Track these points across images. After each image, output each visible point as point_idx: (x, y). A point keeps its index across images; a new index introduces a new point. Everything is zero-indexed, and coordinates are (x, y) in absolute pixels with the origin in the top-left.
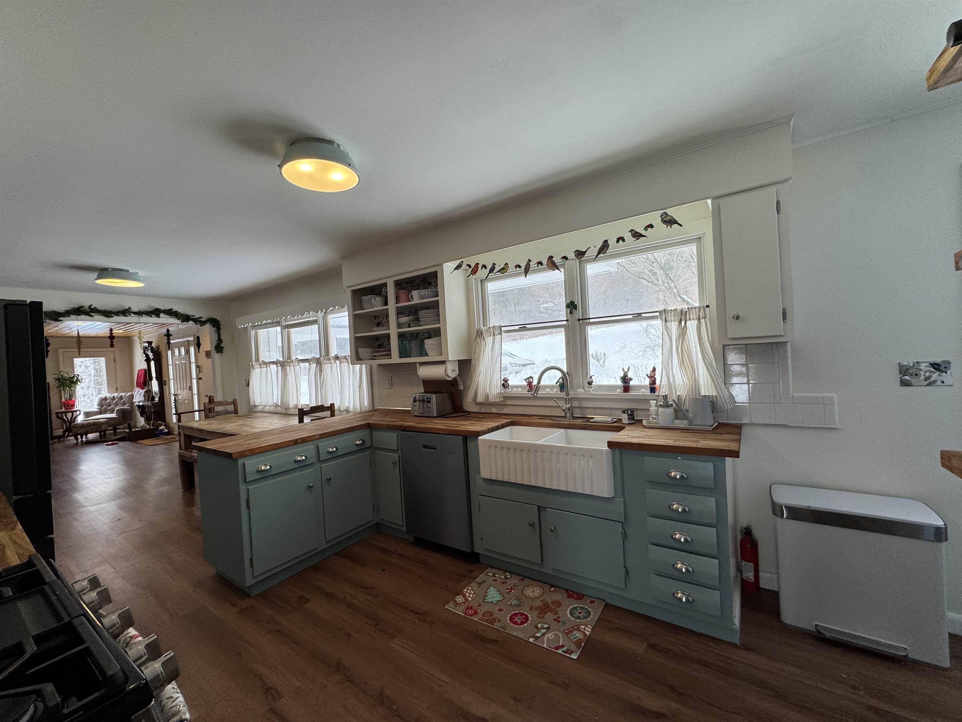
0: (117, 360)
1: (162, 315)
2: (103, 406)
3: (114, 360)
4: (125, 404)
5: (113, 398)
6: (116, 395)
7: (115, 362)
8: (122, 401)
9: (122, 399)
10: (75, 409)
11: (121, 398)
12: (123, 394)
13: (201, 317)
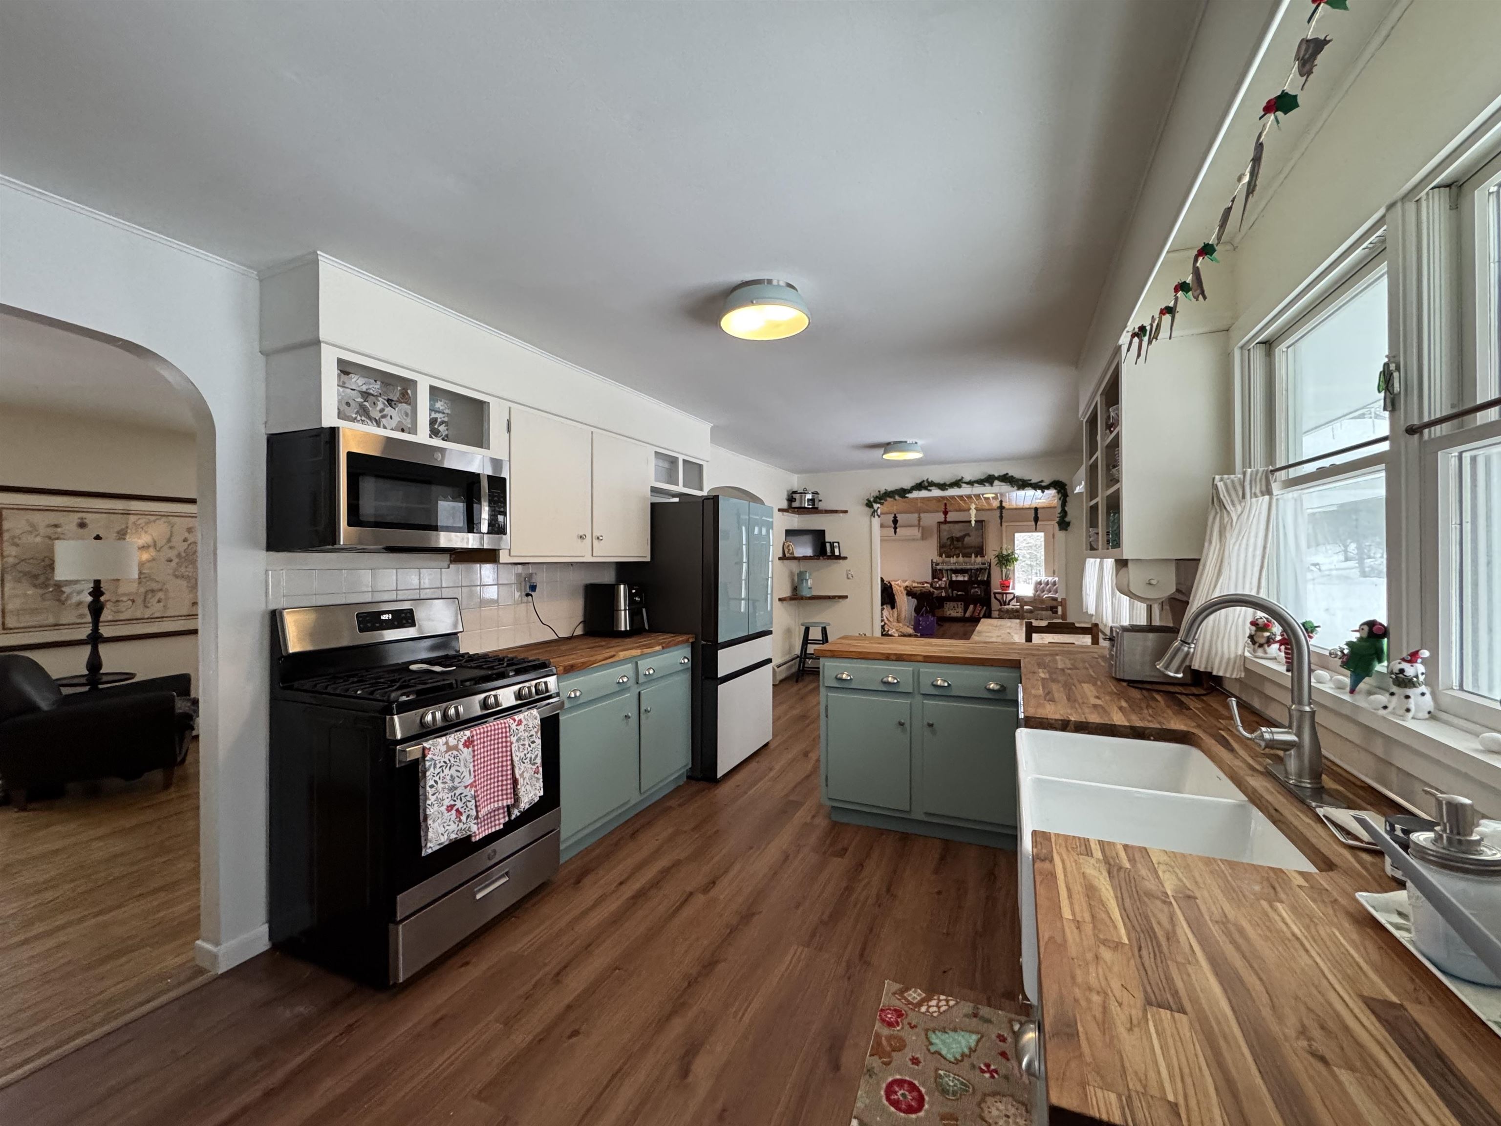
1: (996, 482)
2: (1037, 591)
6: (1050, 579)
11: (1055, 584)
13: (1042, 481)
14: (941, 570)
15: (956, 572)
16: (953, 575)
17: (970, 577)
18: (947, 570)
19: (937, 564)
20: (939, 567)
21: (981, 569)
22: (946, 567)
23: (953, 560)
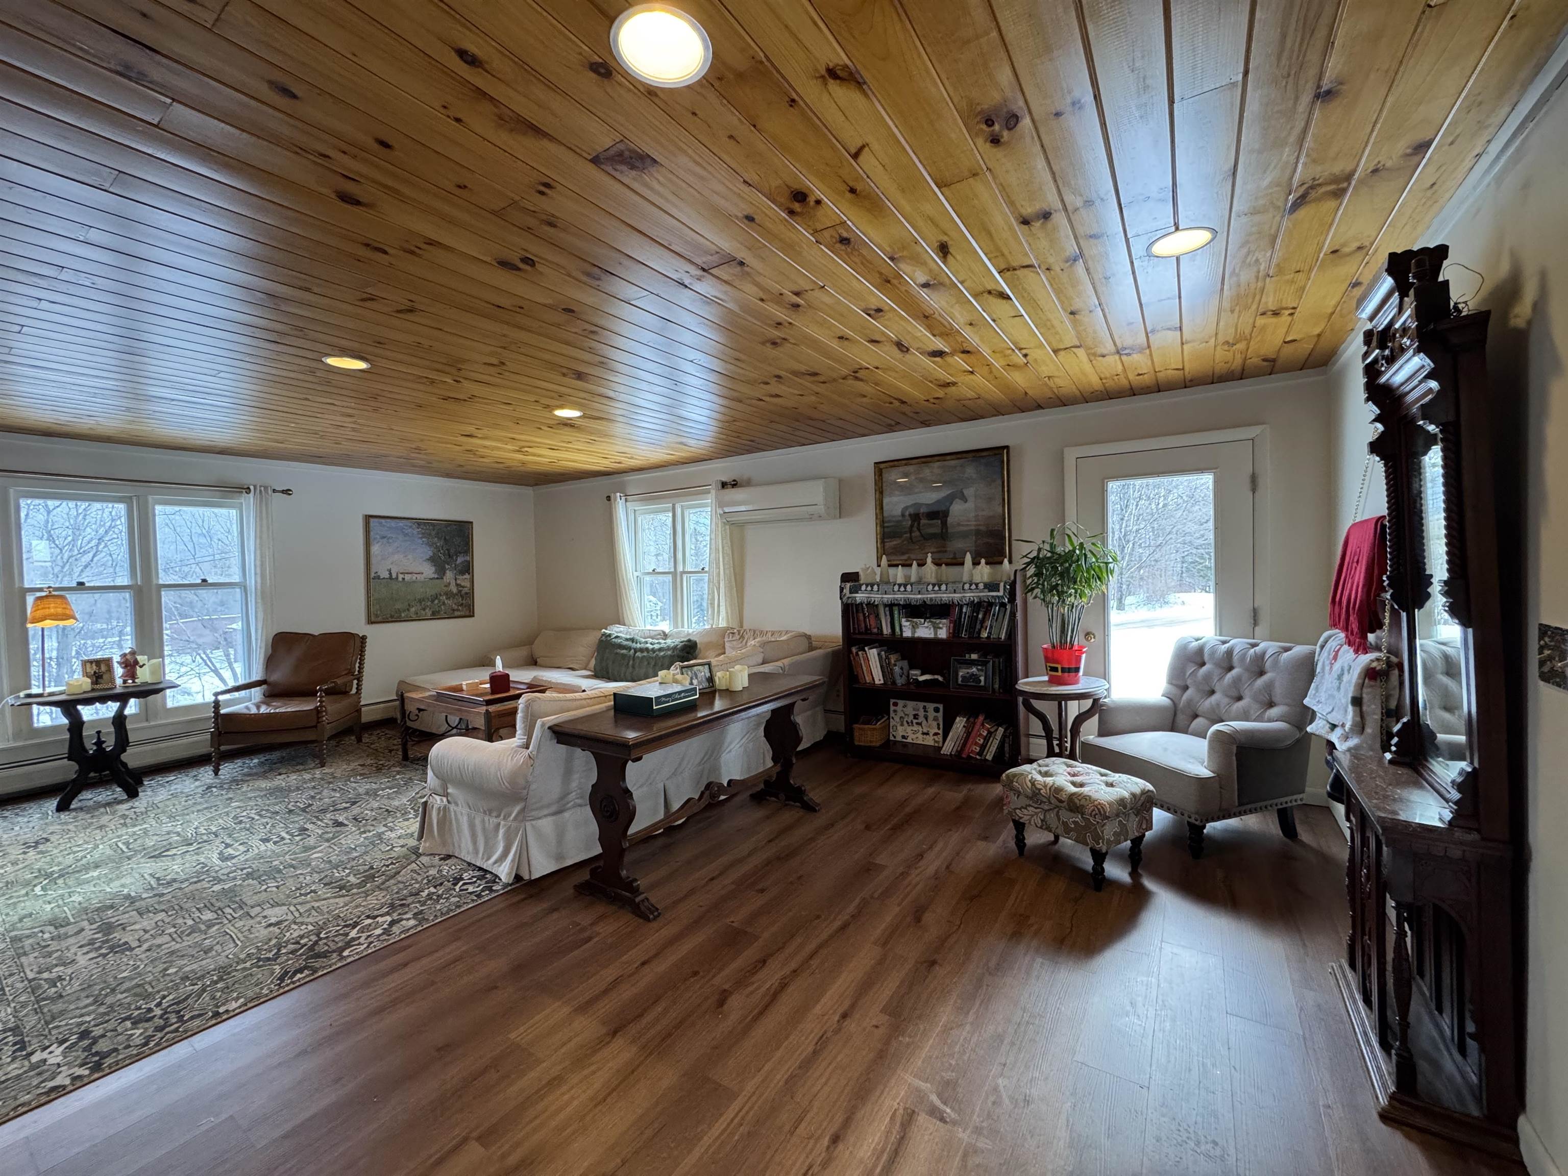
0: (1267, 482)
2: (1186, 688)
3: (1254, 481)
4: (1271, 705)
5: (1227, 663)
6: (1238, 643)
7: (1254, 490)
8: (1260, 682)
9: (1262, 673)
10: (1083, 684)
11: (1258, 668)
12: (1269, 647)
14: (869, 606)
16: (906, 622)
17: (956, 628)
20: (866, 597)
22: (885, 597)
23: (912, 574)
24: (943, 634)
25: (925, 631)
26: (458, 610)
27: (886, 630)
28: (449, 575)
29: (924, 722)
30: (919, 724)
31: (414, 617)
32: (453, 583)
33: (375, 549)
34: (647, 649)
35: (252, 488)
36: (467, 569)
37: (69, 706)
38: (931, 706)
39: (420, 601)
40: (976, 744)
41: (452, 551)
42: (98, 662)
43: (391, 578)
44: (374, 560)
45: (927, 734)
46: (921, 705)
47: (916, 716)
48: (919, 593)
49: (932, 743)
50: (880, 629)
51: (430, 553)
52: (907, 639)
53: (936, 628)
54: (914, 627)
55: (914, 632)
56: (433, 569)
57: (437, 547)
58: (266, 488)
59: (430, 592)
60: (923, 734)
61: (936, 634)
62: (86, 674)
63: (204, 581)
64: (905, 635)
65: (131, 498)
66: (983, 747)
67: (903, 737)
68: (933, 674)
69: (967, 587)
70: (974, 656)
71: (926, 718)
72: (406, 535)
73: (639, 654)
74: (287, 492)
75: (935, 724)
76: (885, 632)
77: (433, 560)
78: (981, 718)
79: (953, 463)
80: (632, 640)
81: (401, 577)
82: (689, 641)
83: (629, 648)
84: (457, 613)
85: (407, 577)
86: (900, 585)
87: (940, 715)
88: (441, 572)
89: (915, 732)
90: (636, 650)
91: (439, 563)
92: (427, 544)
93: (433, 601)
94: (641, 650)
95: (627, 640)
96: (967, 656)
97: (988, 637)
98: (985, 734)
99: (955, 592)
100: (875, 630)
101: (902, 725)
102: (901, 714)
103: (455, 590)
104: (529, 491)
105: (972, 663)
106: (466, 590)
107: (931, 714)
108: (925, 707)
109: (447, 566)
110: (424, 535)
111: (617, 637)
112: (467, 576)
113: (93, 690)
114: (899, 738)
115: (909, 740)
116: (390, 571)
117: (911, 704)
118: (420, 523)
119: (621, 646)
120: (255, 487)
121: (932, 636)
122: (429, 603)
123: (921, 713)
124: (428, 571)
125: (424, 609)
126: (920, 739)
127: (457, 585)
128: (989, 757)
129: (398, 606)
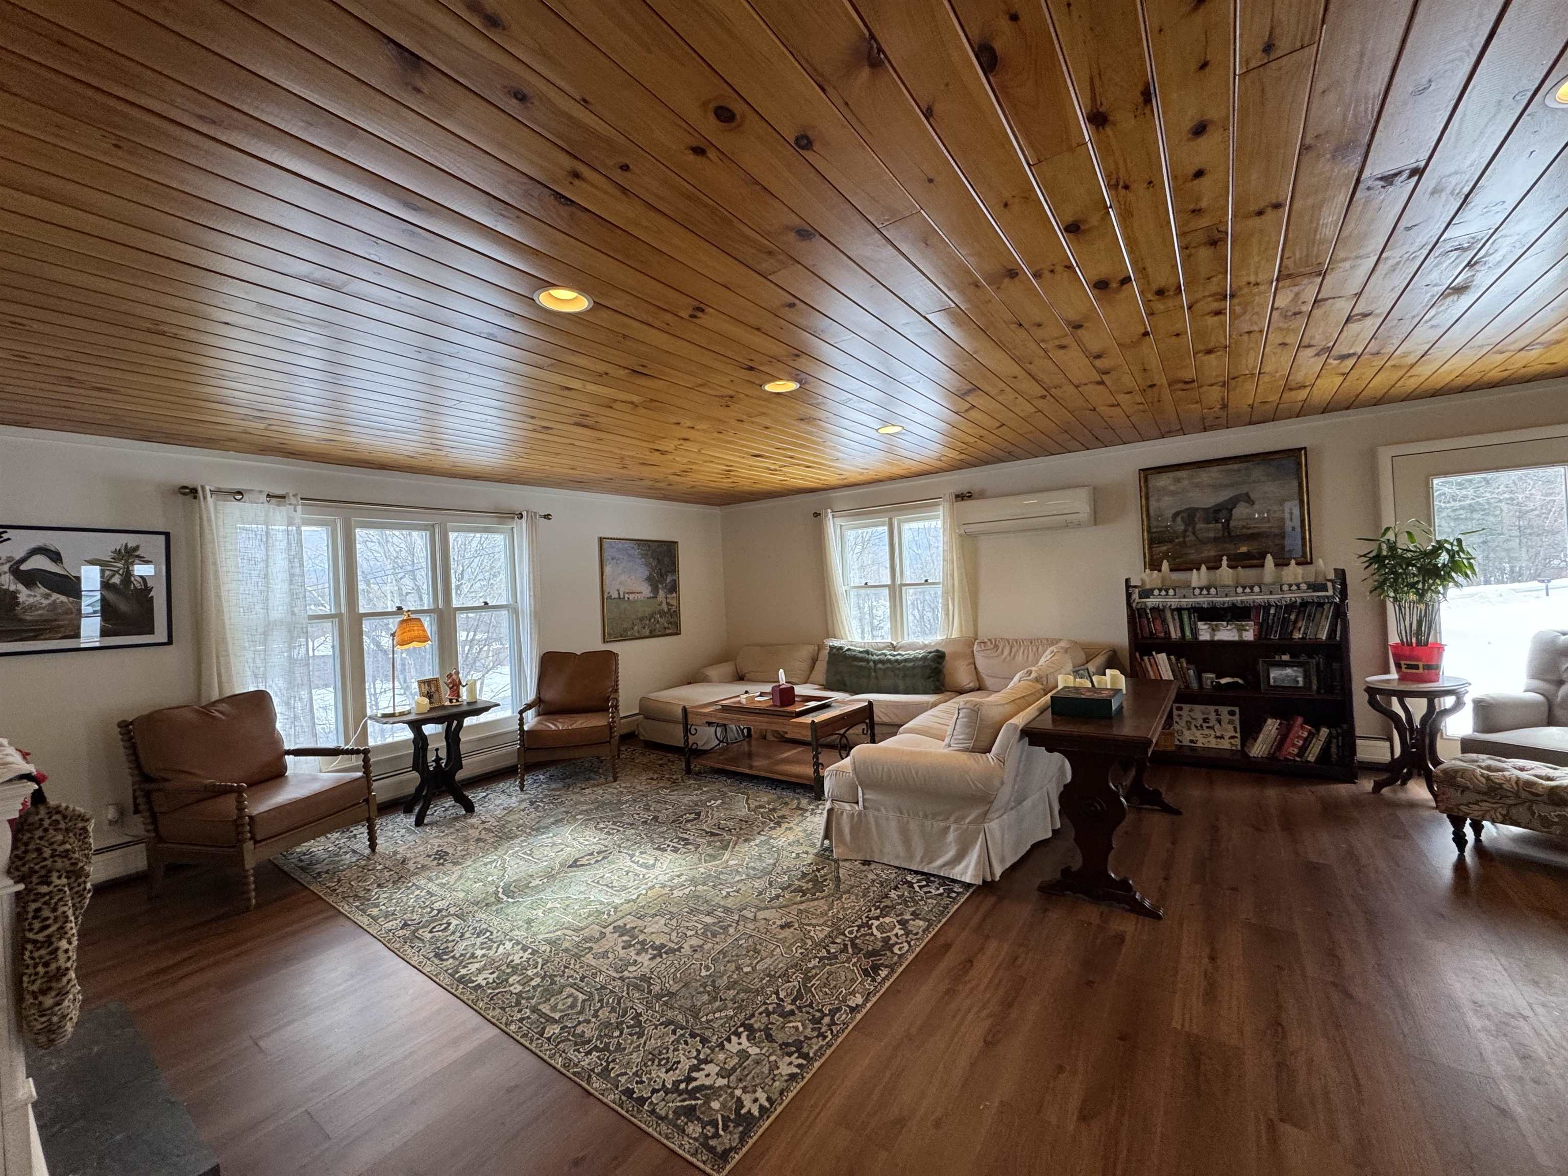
10: (1440, 683)
14: (1158, 611)
15: (1212, 614)
16: (1201, 625)
17: (1263, 630)
18: (1179, 610)
19: (1146, 593)
20: (1151, 602)
21: (1304, 604)
22: (1174, 602)
23: (1198, 577)
24: (1249, 636)
25: (1227, 633)
26: (669, 628)
27: (1175, 634)
28: (661, 593)
29: (1217, 726)
30: (1212, 728)
31: (637, 635)
32: (664, 600)
33: (608, 569)
34: (889, 661)
35: (524, 513)
36: (674, 588)
37: (416, 726)
38: (1224, 710)
39: (641, 619)
40: (1294, 745)
41: (663, 571)
42: (428, 682)
43: (619, 598)
44: (606, 582)
45: (1222, 737)
46: (1212, 708)
47: (1206, 720)
48: (1227, 596)
49: (1228, 746)
50: (1168, 633)
51: (647, 573)
52: (1206, 642)
53: (1241, 630)
54: (1214, 630)
55: (1213, 636)
56: (650, 588)
57: (652, 568)
58: (535, 513)
59: (648, 610)
60: (1217, 737)
61: (1241, 636)
62: (422, 695)
63: (486, 603)
64: (1201, 638)
65: (433, 526)
66: (1303, 750)
67: (1192, 741)
68: (1232, 677)
69: (1285, 588)
70: (1286, 658)
71: (1219, 722)
72: (630, 556)
73: (880, 666)
74: (547, 517)
75: (1230, 727)
76: (1173, 635)
77: (650, 579)
78: (1300, 720)
79: (1236, 466)
80: (867, 652)
81: (627, 596)
82: (937, 651)
83: (868, 661)
84: (668, 631)
85: (631, 597)
86: (1201, 589)
87: (1236, 718)
88: (655, 590)
89: (1206, 736)
90: (875, 662)
91: (654, 582)
92: (645, 565)
93: (650, 620)
94: (881, 661)
95: (860, 652)
96: (1277, 658)
97: (1303, 638)
98: (1305, 734)
99: (1271, 593)
100: (1162, 635)
101: (1189, 729)
102: (1186, 718)
103: (666, 610)
104: (717, 511)
105: (1285, 665)
106: (674, 609)
107: (1225, 717)
108: (1216, 711)
109: (660, 586)
110: (644, 556)
111: (849, 650)
112: (674, 595)
113: (431, 709)
114: (1186, 743)
115: (1199, 744)
116: (618, 591)
117: (1198, 708)
118: (641, 543)
119: (855, 658)
120: (527, 512)
121: (1236, 638)
122: (647, 622)
123: (1213, 717)
124: (645, 590)
125: (644, 628)
126: (1213, 743)
127: (668, 604)
128: (1311, 758)
129: (625, 625)
